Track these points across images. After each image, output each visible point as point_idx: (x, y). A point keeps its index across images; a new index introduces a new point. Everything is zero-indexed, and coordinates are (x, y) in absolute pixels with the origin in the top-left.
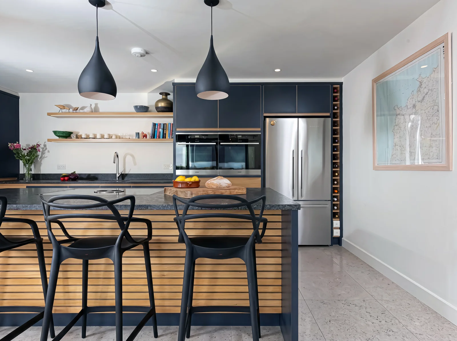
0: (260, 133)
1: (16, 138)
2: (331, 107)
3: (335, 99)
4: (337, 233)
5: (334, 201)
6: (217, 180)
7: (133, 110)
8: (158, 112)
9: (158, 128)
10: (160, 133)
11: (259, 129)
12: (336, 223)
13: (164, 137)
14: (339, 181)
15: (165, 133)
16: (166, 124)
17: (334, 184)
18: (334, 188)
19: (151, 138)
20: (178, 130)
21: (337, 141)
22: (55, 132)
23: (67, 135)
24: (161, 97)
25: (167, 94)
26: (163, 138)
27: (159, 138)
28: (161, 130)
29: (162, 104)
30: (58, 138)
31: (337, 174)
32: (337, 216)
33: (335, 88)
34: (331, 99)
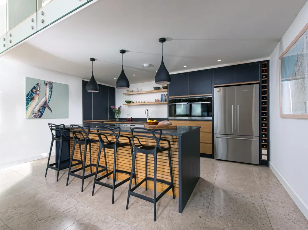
0: (212, 97)
1: (114, 104)
2: (260, 77)
3: (263, 71)
4: (264, 158)
5: (262, 137)
7: (153, 89)
9: (164, 97)
11: (211, 94)
12: (264, 151)
14: (266, 124)
17: (262, 126)
18: (262, 129)
19: (161, 102)
20: (170, 97)
21: (265, 98)
22: (125, 101)
23: (129, 102)
30: (126, 103)
31: (265, 120)
32: (265, 147)
33: (263, 65)
34: (260, 72)
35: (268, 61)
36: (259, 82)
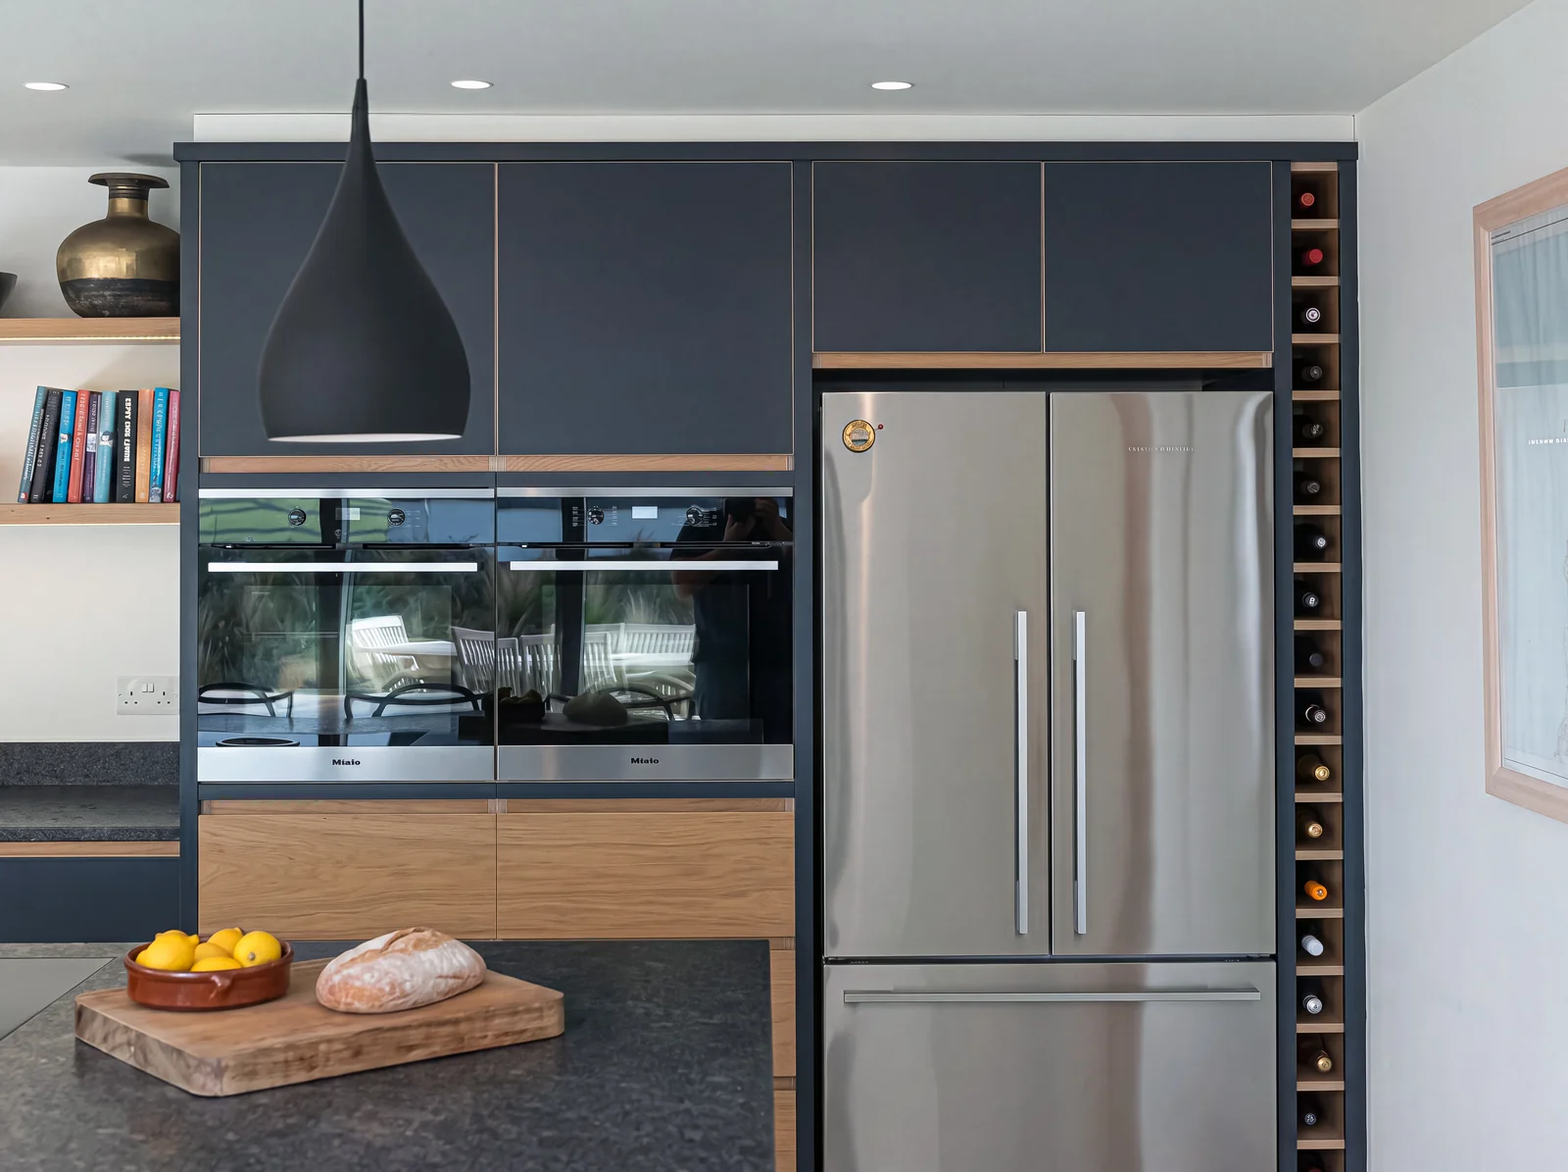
0: (788, 492)
2: (1278, 312)
3: (1305, 254)
5: (1304, 957)
6: (383, 963)
8: (83, 314)
9: (79, 433)
10: (89, 458)
11: (784, 463)
13: (120, 490)
14: (1336, 818)
15: (127, 459)
16: (135, 395)
17: (1303, 840)
18: (1303, 866)
19: (30, 501)
20: (215, 464)
21: (1321, 543)
24: (97, 205)
25: (141, 187)
26: (113, 498)
27: (86, 498)
28: (100, 443)
29: (106, 264)
31: (1321, 773)
32: (1323, 1063)
33: (1302, 183)
34: (1278, 254)
35: (1346, 153)
36: (1264, 360)
